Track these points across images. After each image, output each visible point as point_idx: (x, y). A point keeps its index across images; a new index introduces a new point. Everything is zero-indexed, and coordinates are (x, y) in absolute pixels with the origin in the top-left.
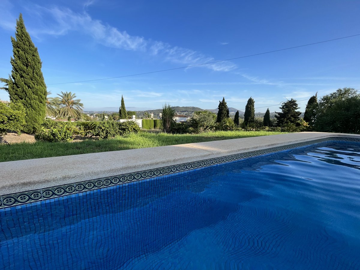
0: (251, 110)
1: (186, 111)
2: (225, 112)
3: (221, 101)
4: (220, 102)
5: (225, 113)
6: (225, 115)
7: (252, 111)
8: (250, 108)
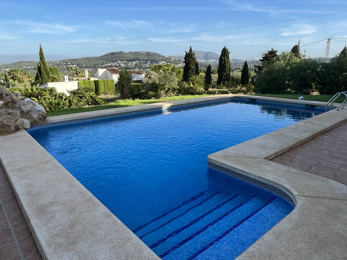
0: (226, 63)
1: (136, 60)
2: (193, 67)
3: (188, 51)
4: (186, 52)
5: (194, 69)
6: (193, 71)
7: (227, 65)
8: (225, 61)
